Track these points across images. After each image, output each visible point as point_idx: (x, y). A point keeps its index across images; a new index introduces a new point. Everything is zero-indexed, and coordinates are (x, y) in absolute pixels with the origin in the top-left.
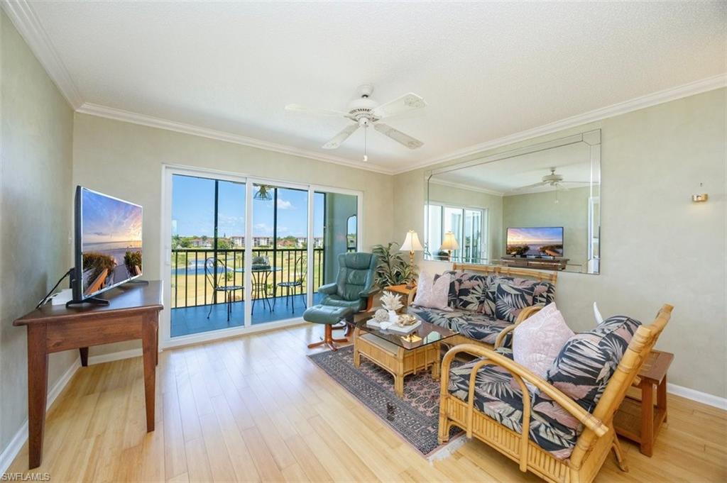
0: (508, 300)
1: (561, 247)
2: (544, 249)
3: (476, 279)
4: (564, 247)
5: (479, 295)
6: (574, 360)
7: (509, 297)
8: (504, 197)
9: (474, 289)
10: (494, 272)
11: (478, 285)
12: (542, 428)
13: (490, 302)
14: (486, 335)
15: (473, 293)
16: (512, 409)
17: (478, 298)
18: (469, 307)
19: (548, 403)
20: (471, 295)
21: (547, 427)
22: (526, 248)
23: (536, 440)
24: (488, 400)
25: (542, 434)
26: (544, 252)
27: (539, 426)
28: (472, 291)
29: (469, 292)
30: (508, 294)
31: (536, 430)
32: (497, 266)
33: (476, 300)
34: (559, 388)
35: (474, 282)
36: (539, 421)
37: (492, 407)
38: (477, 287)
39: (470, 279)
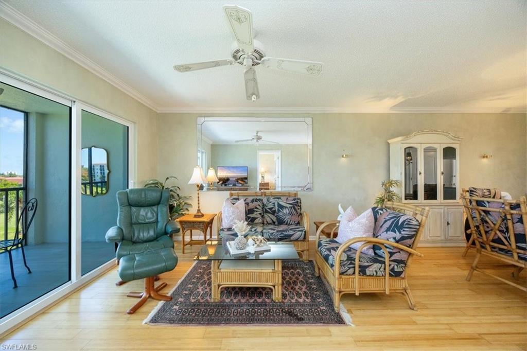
0: (286, 211)
1: (246, 178)
2: (237, 180)
3: (256, 201)
4: (248, 178)
5: (260, 211)
6: (410, 228)
7: (287, 209)
8: (212, 145)
9: (256, 208)
10: (262, 195)
11: (259, 205)
12: (396, 267)
13: (270, 215)
14: (291, 235)
15: (257, 211)
16: (380, 265)
17: (260, 214)
18: (256, 221)
19: (398, 253)
20: (255, 213)
21: (397, 265)
22: (228, 179)
23: (394, 275)
24: (368, 266)
25: (396, 270)
26: (238, 181)
27: (394, 267)
28: (255, 210)
29: (254, 211)
30: (286, 207)
31: (392, 270)
32: (262, 191)
33: (259, 215)
34: (402, 244)
35: (255, 204)
36: (393, 264)
37: (371, 269)
38: (258, 207)
39: (253, 201)
